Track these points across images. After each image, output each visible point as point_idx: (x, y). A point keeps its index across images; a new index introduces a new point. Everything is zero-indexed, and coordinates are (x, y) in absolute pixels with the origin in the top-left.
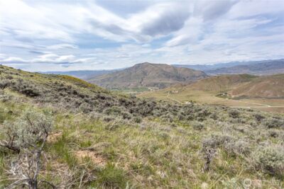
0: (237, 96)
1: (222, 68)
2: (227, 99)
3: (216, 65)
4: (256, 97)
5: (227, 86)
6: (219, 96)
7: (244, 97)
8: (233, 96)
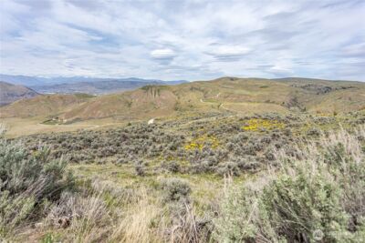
0: (70, 119)
1: (62, 84)
2: (57, 125)
3: (54, 79)
4: (90, 119)
5: (60, 108)
6: (48, 122)
7: (78, 120)
8: (65, 121)
